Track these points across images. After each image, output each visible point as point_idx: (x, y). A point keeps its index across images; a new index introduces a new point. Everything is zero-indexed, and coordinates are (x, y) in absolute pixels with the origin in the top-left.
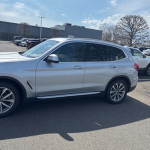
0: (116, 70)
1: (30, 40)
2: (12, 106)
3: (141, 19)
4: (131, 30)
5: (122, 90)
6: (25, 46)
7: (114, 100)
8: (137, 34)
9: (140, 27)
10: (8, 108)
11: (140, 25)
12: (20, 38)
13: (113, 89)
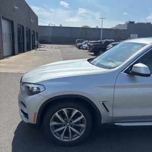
1: (91, 43)
2: (82, 133)
6: (86, 49)
10: (78, 135)
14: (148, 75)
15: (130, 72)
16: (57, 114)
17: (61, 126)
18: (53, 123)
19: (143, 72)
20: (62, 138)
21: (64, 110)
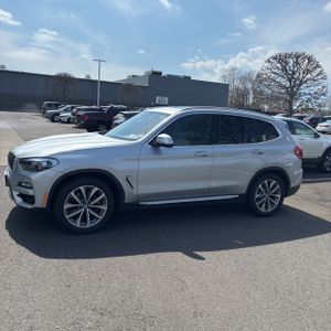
0: (263, 159)
1: (79, 110)
3: (310, 59)
4: (290, 81)
5: (275, 193)
6: (69, 122)
7: (263, 209)
8: (304, 89)
9: (309, 76)
10: (98, 219)
11: (308, 71)
12: (57, 106)
13: (260, 190)
14: (169, 146)
15: (155, 144)
16: (72, 193)
17: (76, 208)
18: (67, 206)
19: (166, 142)
20: (78, 224)
21: (81, 188)
